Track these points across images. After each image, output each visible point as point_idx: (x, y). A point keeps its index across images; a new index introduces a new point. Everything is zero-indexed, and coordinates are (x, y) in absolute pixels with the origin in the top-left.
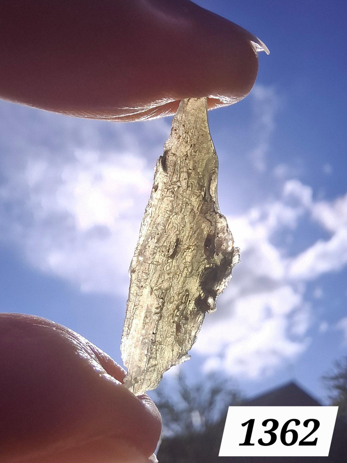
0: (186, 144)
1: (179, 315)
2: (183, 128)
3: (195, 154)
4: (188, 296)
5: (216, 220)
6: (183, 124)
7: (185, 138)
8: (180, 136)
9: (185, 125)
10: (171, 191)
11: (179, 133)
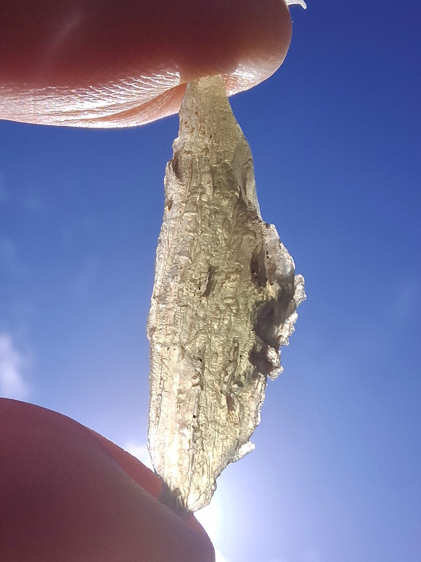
0: (204, 136)
1: (228, 382)
2: (196, 117)
3: (218, 144)
4: (237, 349)
5: (261, 231)
6: (195, 111)
7: (201, 128)
8: (193, 129)
9: (198, 112)
10: (192, 203)
11: (191, 125)
